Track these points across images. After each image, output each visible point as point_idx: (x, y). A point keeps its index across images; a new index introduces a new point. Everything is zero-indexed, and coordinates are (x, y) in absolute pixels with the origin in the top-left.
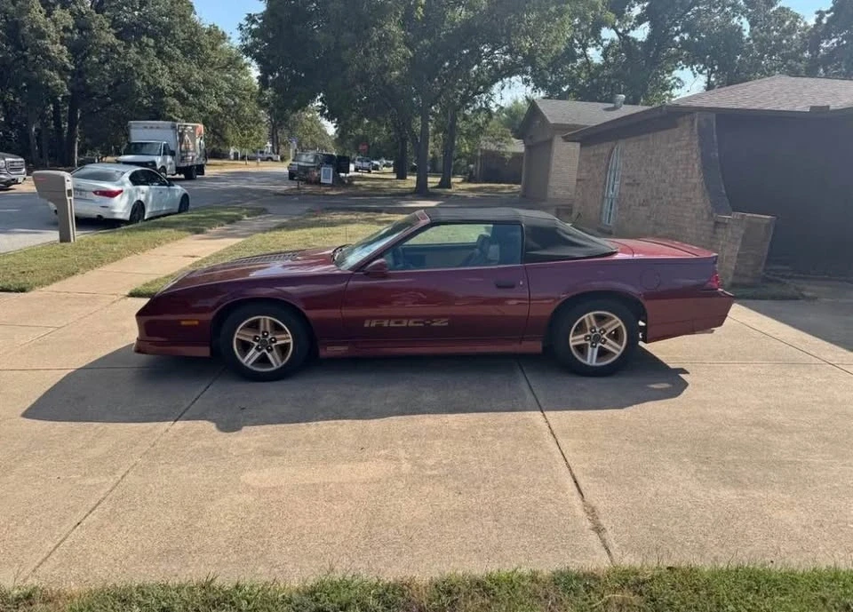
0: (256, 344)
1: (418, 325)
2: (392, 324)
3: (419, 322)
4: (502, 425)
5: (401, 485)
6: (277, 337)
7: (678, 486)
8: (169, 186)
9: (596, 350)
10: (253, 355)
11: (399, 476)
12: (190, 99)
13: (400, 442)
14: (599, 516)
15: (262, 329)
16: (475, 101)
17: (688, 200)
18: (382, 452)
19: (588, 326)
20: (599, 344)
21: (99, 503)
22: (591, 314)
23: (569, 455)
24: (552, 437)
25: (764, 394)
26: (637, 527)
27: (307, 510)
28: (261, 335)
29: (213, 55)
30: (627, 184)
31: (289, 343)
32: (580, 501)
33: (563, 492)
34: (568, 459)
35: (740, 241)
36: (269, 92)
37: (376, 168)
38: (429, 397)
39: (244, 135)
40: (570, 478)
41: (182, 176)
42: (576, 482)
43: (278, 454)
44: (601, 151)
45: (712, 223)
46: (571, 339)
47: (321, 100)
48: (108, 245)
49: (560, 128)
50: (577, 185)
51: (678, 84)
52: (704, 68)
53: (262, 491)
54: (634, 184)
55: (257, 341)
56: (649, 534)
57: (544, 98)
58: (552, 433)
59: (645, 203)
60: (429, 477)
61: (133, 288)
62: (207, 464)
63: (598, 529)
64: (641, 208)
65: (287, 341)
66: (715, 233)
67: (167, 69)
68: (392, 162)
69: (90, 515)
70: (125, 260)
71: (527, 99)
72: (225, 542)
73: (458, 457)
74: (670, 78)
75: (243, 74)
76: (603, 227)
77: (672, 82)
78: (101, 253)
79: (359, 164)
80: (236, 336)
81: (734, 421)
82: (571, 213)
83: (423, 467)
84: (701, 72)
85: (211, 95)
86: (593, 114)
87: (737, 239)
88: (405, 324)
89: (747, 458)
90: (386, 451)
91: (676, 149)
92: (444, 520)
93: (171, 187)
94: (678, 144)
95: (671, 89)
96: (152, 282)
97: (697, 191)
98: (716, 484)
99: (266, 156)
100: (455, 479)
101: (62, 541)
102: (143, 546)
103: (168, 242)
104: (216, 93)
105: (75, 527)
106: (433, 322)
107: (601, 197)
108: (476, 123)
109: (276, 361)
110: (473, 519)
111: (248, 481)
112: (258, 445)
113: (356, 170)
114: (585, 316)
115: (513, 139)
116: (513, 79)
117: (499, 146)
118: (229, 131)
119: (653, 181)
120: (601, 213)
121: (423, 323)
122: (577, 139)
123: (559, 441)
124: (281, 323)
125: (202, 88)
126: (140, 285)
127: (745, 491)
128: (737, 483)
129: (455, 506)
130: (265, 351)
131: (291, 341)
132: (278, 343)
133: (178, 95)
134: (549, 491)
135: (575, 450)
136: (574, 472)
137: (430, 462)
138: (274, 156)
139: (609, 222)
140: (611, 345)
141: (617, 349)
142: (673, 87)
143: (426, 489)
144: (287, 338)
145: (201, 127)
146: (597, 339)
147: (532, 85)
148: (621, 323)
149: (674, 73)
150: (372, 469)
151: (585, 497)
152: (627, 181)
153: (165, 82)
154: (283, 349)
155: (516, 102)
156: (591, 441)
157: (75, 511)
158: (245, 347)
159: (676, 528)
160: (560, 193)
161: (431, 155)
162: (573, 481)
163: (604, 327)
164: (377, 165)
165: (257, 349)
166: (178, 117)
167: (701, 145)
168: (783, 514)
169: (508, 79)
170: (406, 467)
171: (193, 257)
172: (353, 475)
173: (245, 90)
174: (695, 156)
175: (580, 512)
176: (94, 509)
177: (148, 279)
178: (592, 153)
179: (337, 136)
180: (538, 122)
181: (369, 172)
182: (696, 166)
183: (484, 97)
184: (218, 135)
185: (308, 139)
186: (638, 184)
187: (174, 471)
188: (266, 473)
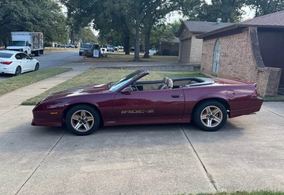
0: (80, 121)
1: (142, 112)
2: (132, 112)
3: (143, 111)
4: (176, 149)
5: (140, 170)
6: (88, 118)
7: (241, 167)
8: (31, 59)
9: (211, 121)
10: (78, 125)
11: (139, 167)
12: (37, 22)
13: (138, 156)
14: (213, 178)
15: (82, 115)
16: (158, 22)
17: (247, 62)
18: (132, 159)
19: (208, 112)
20: (212, 119)
21: (29, 178)
22: (209, 107)
23: (202, 159)
24: (195, 153)
25: (275, 137)
26: (226, 181)
27: (107, 178)
28: (81, 118)
29: (46, 3)
30: (223, 56)
31: (92, 121)
32: (206, 173)
33: (199, 171)
34: (201, 160)
35: (268, 78)
36: (71, 19)
37: (116, 50)
38: (147, 140)
39: (59, 37)
40: (202, 166)
41: (34, 55)
42: (204, 167)
43: (93, 161)
44: (212, 42)
45: (257, 71)
46: (201, 117)
47: (94, 22)
48: (9, 85)
49: (194, 33)
50: (202, 56)
51: (243, 13)
52: (254, 6)
53: (88, 173)
54: (226, 55)
55: (80, 120)
56: (231, 183)
57: (188, 20)
58: (195, 151)
59: (230, 64)
60: (150, 167)
61: (23, 102)
62: (67, 165)
63: (213, 182)
64: (229, 66)
65: (92, 120)
66: (258, 75)
67: (27, 10)
68: (123, 47)
69: (27, 182)
70: (17, 90)
71: (180, 20)
72: (79, 189)
73: (160, 160)
74: (240, 11)
75: (59, 11)
76: (213, 74)
77: (241, 12)
78: (7, 88)
79: (108, 48)
80: (72, 118)
81: (264, 146)
82: (200, 68)
83: (147, 164)
84: (253, 8)
85: (46, 20)
86: (208, 27)
87: (267, 78)
88: (137, 112)
89: (267, 158)
90: (133, 159)
91: (242, 42)
92: (157, 180)
93: (32, 60)
94: (242, 40)
95: (241, 15)
96: (30, 99)
97: (251, 58)
98: (255, 167)
99: (68, 45)
100: (160, 167)
101: (19, 191)
102: (49, 191)
103: (33, 83)
104: (48, 19)
105: (22, 186)
106: (148, 111)
107: (212, 61)
108: (159, 31)
109: (87, 128)
110: (167, 180)
111: (83, 170)
112: (85, 158)
113: (108, 51)
114: (206, 108)
115: (175, 37)
116: (174, 12)
117: (169, 40)
118: (53, 35)
119: (233, 54)
120: (212, 67)
121: (144, 111)
122: (202, 37)
123: (198, 154)
124: (89, 113)
125: (42, 17)
126: (25, 100)
127: (266, 169)
128: (263, 166)
129: (161, 176)
130: (83, 124)
131: (93, 119)
132: (88, 120)
133: (32, 21)
134: (195, 170)
135: (203, 157)
136: (203, 164)
137: (150, 162)
138: (72, 45)
139: (216, 72)
140: (216, 119)
141: (219, 121)
142: (241, 14)
143: (149, 171)
144: (91, 118)
145: (42, 34)
146: (211, 117)
147: (182, 14)
148: (220, 110)
149: (242, 8)
150: (129, 165)
151: (208, 172)
152: (223, 55)
153: (27, 15)
154: (90, 123)
155: (175, 21)
156: (210, 154)
157: (21, 181)
158: (76, 122)
159: (240, 181)
160: (195, 59)
161: (140, 44)
162: (203, 167)
163: (214, 112)
164: (116, 49)
165: (80, 123)
166: (32, 30)
167: (252, 40)
168: (279, 176)
169: (172, 12)
170: (141, 164)
171: (45, 89)
172: (122, 167)
173: (60, 17)
174: (249, 44)
175: (206, 177)
176: (28, 180)
177: (29, 98)
178: (208, 43)
179: (99, 36)
180: (185, 30)
181: (113, 51)
182: (250, 48)
183: (162, 19)
184: (48, 37)
185: (86, 38)
186: (227, 56)
187: (55, 167)
188: (89, 167)
